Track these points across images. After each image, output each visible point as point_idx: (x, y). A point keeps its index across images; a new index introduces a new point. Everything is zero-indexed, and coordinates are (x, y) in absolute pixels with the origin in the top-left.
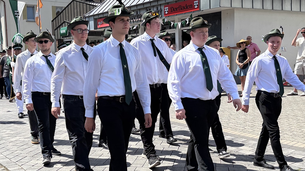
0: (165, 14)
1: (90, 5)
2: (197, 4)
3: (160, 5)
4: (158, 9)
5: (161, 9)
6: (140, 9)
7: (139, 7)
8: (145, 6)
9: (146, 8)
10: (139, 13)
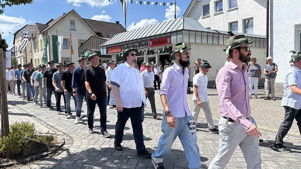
0: (150, 46)
1: (102, 39)
2: (169, 40)
3: (147, 40)
4: (145, 43)
5: (147, 43)
6: (134, 42)
7: (134, 41)
8: (138, 41)
9: (139, 42)
10: (134, 45)
